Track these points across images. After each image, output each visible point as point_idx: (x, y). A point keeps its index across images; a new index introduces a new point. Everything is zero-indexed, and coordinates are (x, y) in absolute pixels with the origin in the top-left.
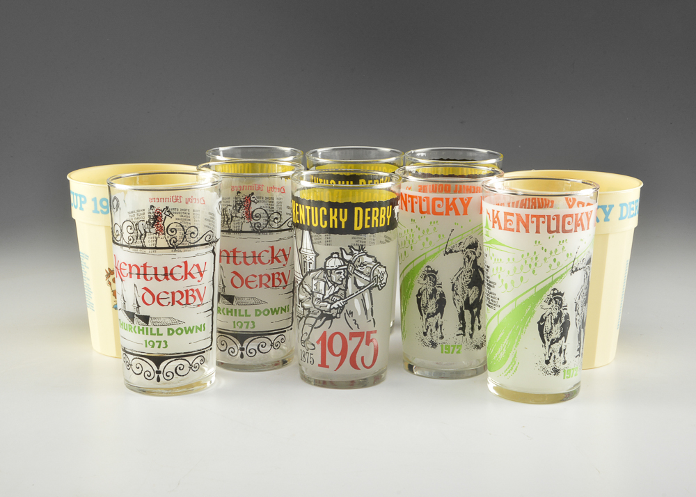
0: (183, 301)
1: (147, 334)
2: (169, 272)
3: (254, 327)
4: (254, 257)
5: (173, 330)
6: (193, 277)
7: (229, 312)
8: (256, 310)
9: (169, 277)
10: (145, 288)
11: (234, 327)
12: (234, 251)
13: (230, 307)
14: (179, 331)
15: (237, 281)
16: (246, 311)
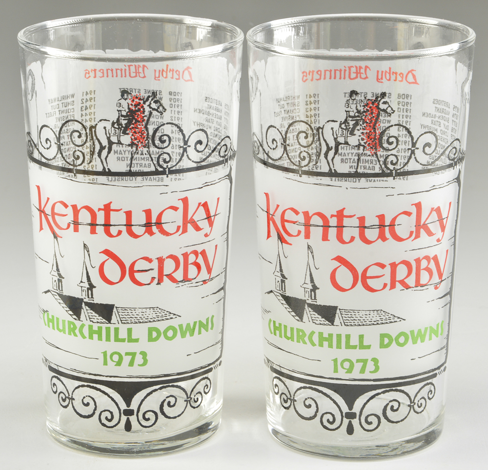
0: (179, 275)
1: (108, 339)
2: (154, 220)
3: (377, 369)
4: (382, 226)
5: (158, 331)
6: (198, 228)
7: (326, 339)
8: (383, 336)
9: (154, 229)
10: (107, 252)
11: (336, 371)
12: (340, 215)
13: (327, 330)
14: (170, 333)
15: (344, 277)
16: (361, 337)
